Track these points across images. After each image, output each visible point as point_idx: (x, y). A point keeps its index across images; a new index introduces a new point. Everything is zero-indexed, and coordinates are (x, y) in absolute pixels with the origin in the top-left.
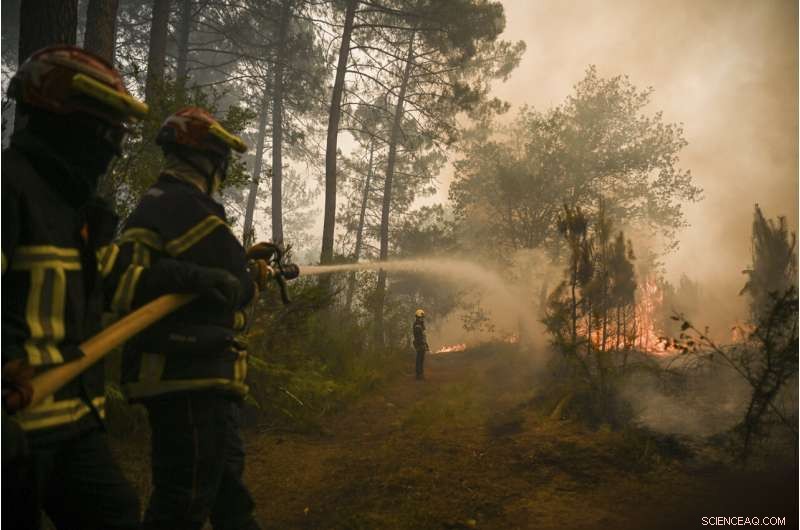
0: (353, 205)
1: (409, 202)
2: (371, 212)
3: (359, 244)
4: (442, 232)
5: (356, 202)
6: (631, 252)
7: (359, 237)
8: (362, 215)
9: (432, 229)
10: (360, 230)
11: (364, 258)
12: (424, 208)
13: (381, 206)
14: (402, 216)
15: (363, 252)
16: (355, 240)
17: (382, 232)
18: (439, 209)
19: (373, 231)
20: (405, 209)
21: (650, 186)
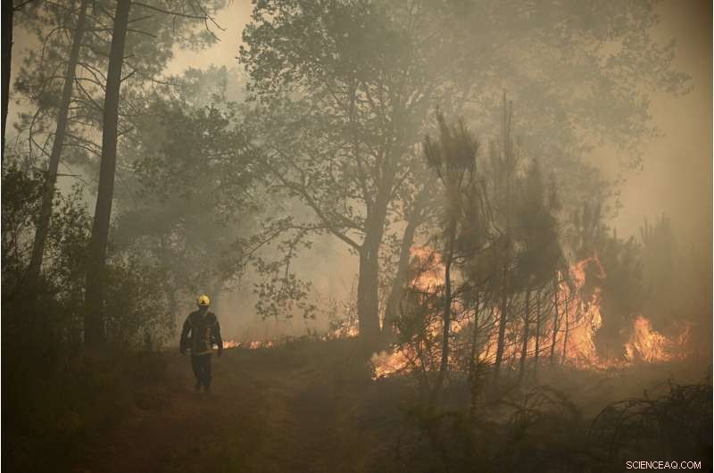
0: (53, 56)
1: (163, 59)
2: (87, 74)
3: (61, 137)
4: (226, 122)
5: (59, 50)
6: (553, 197)
7: (63, 122)
8: (70, 76)
9: (207, 113)
10: (65, 107)
11: (71, 162)
12: (191, 73)
13: (106, 62)
14: (148, 84)
15: (68, 151)
16: (54, 127)
17: (107, 113)
18: (221, 76)
19: (90, 110)
20: (154, 71)
21: (603, 63)
